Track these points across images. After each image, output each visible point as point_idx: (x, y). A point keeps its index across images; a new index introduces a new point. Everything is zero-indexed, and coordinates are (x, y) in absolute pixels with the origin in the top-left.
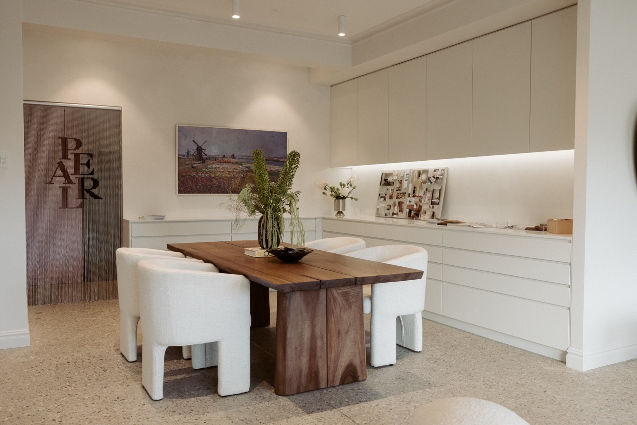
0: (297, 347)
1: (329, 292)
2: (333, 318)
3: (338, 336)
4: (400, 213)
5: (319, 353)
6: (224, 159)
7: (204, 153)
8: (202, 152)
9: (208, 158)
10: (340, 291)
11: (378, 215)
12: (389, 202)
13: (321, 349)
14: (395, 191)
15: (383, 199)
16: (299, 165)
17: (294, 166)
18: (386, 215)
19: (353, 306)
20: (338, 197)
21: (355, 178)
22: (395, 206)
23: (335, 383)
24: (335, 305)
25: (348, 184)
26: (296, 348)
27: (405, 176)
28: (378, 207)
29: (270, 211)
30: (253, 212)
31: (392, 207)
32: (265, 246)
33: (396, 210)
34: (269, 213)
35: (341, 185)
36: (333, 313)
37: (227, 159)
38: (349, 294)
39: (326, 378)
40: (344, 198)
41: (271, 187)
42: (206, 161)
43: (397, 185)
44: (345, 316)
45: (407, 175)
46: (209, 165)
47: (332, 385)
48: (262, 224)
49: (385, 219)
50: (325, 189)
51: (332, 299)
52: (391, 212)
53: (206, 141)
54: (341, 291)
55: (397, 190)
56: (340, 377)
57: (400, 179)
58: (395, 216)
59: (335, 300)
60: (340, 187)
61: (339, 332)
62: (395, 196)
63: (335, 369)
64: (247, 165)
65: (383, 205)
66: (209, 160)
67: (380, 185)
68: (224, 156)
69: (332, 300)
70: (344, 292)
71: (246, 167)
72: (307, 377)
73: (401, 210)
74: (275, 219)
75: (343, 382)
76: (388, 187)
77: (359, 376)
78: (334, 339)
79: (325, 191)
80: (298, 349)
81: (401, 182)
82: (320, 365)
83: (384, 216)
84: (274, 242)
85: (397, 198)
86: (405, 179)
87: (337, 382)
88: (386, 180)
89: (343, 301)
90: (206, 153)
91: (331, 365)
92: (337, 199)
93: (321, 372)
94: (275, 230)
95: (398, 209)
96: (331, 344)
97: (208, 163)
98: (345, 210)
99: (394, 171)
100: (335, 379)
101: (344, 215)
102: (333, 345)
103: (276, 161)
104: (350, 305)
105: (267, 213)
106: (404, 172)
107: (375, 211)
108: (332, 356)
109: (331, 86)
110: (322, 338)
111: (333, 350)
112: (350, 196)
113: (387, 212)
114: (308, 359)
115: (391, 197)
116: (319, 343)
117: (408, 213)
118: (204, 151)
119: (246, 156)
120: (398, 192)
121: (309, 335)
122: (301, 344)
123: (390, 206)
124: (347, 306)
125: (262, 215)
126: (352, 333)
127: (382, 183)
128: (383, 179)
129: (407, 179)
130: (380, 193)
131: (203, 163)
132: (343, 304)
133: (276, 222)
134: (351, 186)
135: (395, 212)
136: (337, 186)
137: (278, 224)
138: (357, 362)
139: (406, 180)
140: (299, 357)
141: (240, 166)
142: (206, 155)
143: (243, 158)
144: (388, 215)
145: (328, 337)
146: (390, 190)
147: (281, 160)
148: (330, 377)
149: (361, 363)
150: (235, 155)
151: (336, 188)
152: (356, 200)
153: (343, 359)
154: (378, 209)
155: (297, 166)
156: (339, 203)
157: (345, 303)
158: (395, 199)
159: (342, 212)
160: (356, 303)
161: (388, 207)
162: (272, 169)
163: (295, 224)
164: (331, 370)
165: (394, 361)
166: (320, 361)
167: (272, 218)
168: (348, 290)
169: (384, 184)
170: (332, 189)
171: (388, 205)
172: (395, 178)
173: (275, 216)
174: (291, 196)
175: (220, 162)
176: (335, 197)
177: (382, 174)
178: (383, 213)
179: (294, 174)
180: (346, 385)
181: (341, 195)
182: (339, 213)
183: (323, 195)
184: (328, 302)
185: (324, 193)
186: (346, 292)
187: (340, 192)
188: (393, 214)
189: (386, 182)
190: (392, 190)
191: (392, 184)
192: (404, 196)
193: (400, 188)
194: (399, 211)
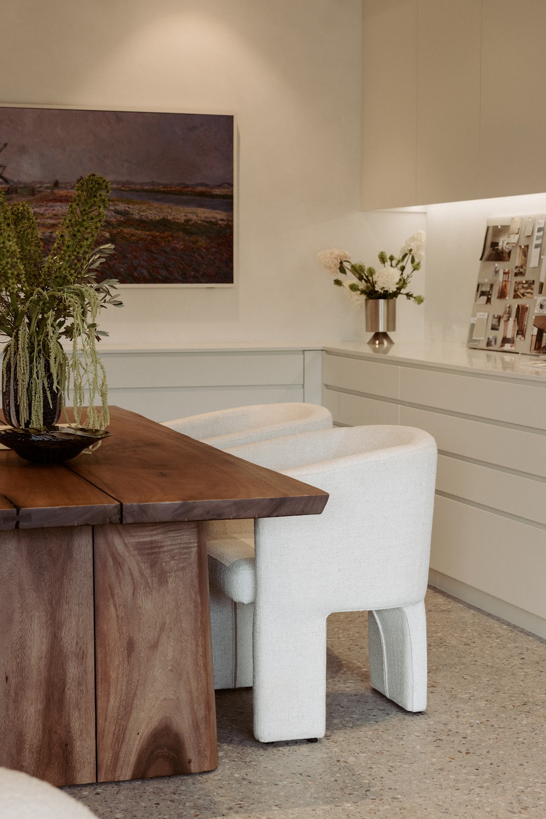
0: (11, 676)
1: (100, 541)
2: (112, 609)
3: (129, 656)
4: (518, 339)
5: (71, 693)
6: (56, 191)
7: (1, 177)
10: (132, 540)
11: (472, 344)
12: (498, 306)
13: (79, 684)
14: (512, 275)
15: (484, 298)
18: (489, 344)
19: (170, 580)
20: (372, 294)
21: (424, 238)
22: (508, 320)
23: (118, 773)
24: (117, 574)
26: (7, 678)
27: (536, 234)
28: (472, 320)
31: (502, 324)
33: (510, 328)
35: (382, 259)
36: (113, 595)
37: (62, 192)
38: (161, 547)
39: (93, 760)
40: (387, 296)
43: (517, 260)
44: (148, 604)
45: (540, 230)
47: (110, 778)
49: (488, 357)
50: (342, 270)
51: (110, 559)
52: (499, 335)
54: (136, 540)
55: (516, 275)
56: (133, 759)
57: (523, 243)
58: (507, 347)
59: (118, 563)
61: (131, 646)
62: (510, 290)
63: (120, 738)
64: (121, 207)
65: (484, 315)
67: (481, 259)
68: (56, 184)
69: (110, 562)
70: (144, 543)
71: (117, 212)
72: (39, 752)
73: (521, 332)
75: (141, 774)
76: (497, 265)
77: (190, 762)
78: (117, 663)
79: (340, 277)
80: (13, 681)
81: (525, 252)
82: (76, 726)
83: (485, 347)
85: (516, 296)
86: (536, 242)
87: (126, 773)
88: (494, 245)
89: (143, 566)
91: (109, 728)
92: (370, 298)
93: (78, 744)
95: (514, 326)
96: (106, 675)
98: (394, 329)
99: (513, 219)
100: (120, 763)
101: (391, 342)
102: (113, 675)
103: (202, 194)
104: (162, 579)
106: (534, 221)
107: (465, 333)
108: (112, 704)
110: (82, 656)
111: (112, 690)
112: (405, 291)
113: (492, 334)
114: (40, 707)
115: (502, 294)
116: (72, 670)
117: (534, 338)
118: (1, 171)
119: (118, 183)
120: (519, 279)
121: (44, 648)
122: (21, 670)
123: (499, 319)
124: (155, 580)
126: (169, 649)
127: (487, 254)
128: (489, 244)
129: (539, 242)
130: (481, 281)
132: (142, 574)
135: (509, 336)
136: (370, 261)
138: (183, 725)
139: (537, 246)
140: (16, 701)
142: (6, 181)
144: (493, 343)
145: (99, 656)
146: (501, 272)
147: (217, 191)
148: (106, 757)
149: (196, 727)
151: (366, 268)
153: (142, 714)
154: (473, 326)
157: (147, 572)
158: (509, 299)
159: (385, 335)
160: (180, 573)
161: (495, 322)
162: (190, 216)
164: (108, 740)
165: (319, 730)
166: (76, 714)
168: (154, 538)
169: (490, 258)
170: (358, 271)
171: (494, 316)
172: (514, 239)
175: (46, 200)
176: (363, 292)
177: (488, 228)
178: (482, 337)
180: (151, 782)
181: (377, 288)
182: (380, 336)
183: (337, 287)
184: (99, 564)
185: (338, 283)
186: (152, 542)
187: (376, 278)
188: (505, 340)
189: (494, 252)
190: (505, 273)
191: (506, 256)
192: (529, 290)
193: (522, 267)
194: (518, 334)
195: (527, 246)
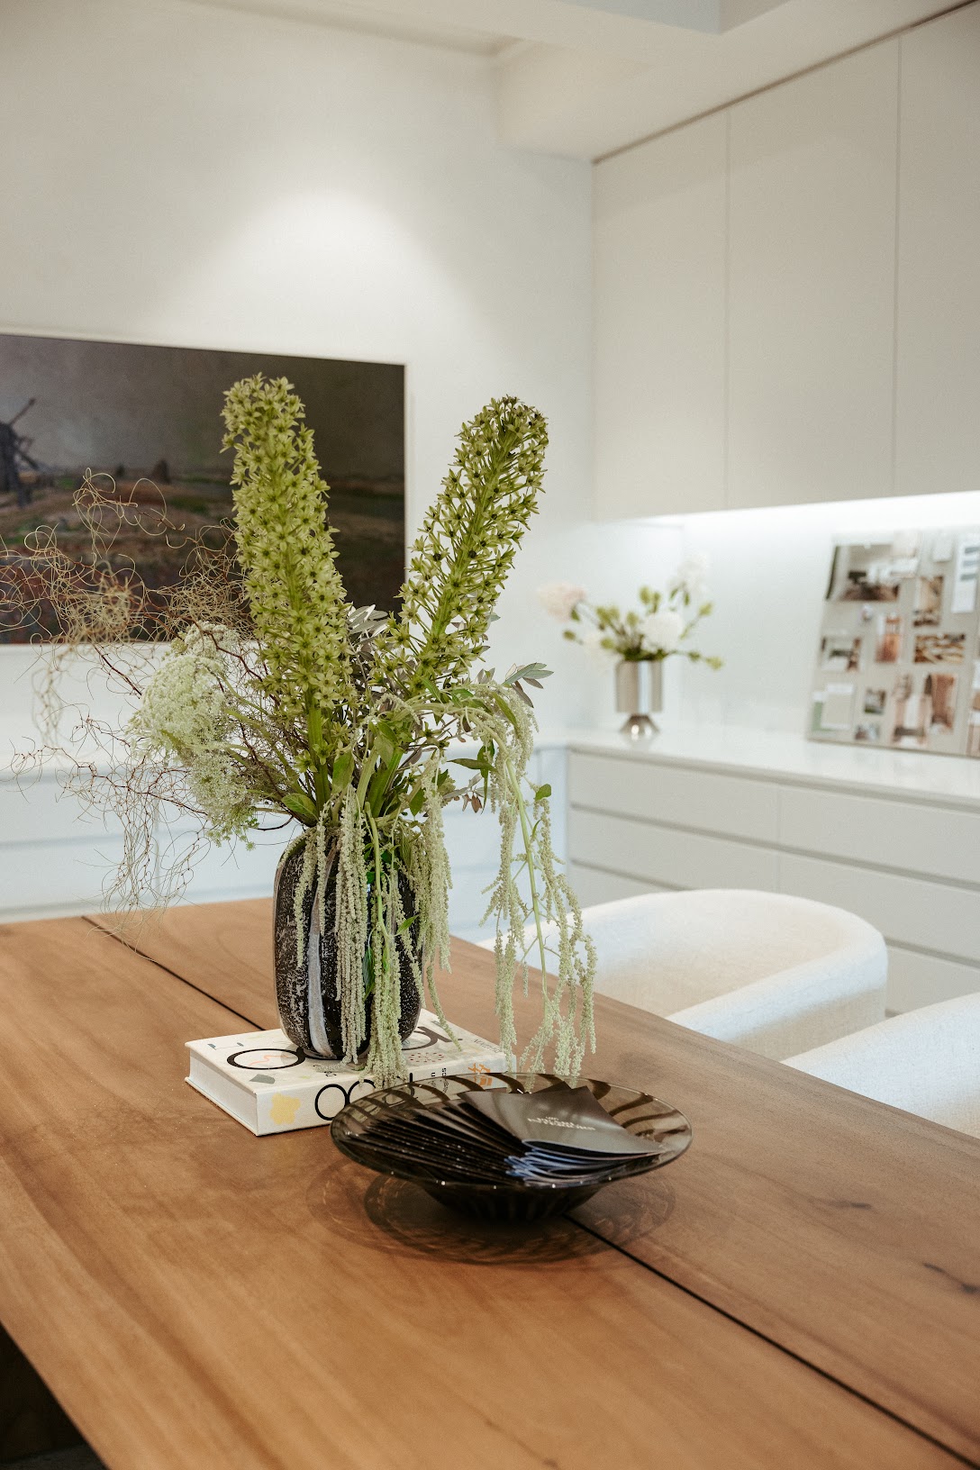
4: (936, 731)
7: (25, 458)
8: (15, 449)
9: (45, 482)
11: (818, 731)
12: (873, 674)
14: (907, 627)
15: (842, 662)
16: (538, 497)
17: (504, 501)
18: (860, 735)
20: (633, 653)
22: (907, 696)
25: (673, 594)
27: (961, 557)
28: (818, 697)
29: (352, 803)
30: (241, 810)
31: (891, 703)
32: (320, 1041)
33: (915, 711)
34: (347, 821)
35: (644, 597)
37: (133, 486)
40: (656, 657)
41: (354, 638)
42: (36, 493)
43: (918, 599)
45: (969, 551)
46: (49, 510)
48: (299, 899)
49: (857, 755)
50: (575, 616)
52: (888, 721)
53: (32, 402)
55: (917, 624)
57: (931, 572)
58: (907, 742)
60: (641, 610)
62: (905, 649)
65: (844, 689)
66: (48, 490)
67: (828, 596)
73: (943, 718)
74: (386, 858)
76: (869, 607)
81: (937, 586)
83: (850, 737)
84: (380, 1022)
85: (920, 658)
86: (963, 571)
88: (855, 576)
90: (34, 455)
92: (627, 661)
94: (390, 938)
95: (923, 709)
97: (48, 502)
98: (661, 709)
99: (900, 534)
101: (655, 729)
103: (358, 493)
105: (333, 825)
106: (955, 536)
107: (802, 715)
109: (597, 161)
112: (688, 646)
113: (867, 721)
115: (886, 655)
118: (23, 447)
120: (925, 631)
123: (883, 696)
125: (296, 830)
127: (840, 589)
128: (843, 571)
129: (973, 570)
130: (830, 633)
131: (20, 503)
133: (394, 883)
134: (687, 600)
135: (911, 722)
136: (628, 603)
137: (408, 895)
139: (965, 578)
141: (197, 518)
142: (34, 465)
143: (207, 481)
144: (872, 735)
146: (881, 621)
147: (382, 488)
150: (171, 464)
151: (623, 614)
152: (716, 664)
154: (818, 709)
155: (527, 503)
156: (635, 677)
158: (904, 662)
159: (646, 719)
161: (874, 701)
163: (526, 898)
167: (370, 855)
169: (849, 596)
170: (606, 618)
171: (870, 692)
172: (907, 566)
173: (385, 840)
174: (493, 706)
176: (618, 651)
177: (837, 550)
178: (843, 725)
179: (508, 555)
181: (645, 645)
182: (638, 720)
185: (569, 635)
187: (642, 629)
188: (900, 732)
189: (858, 587)
190: (889, 621)
191: (889, 594)
192: (953, 650)
193: (930, 611)
194: (934, 721)
195: (941, 578)
